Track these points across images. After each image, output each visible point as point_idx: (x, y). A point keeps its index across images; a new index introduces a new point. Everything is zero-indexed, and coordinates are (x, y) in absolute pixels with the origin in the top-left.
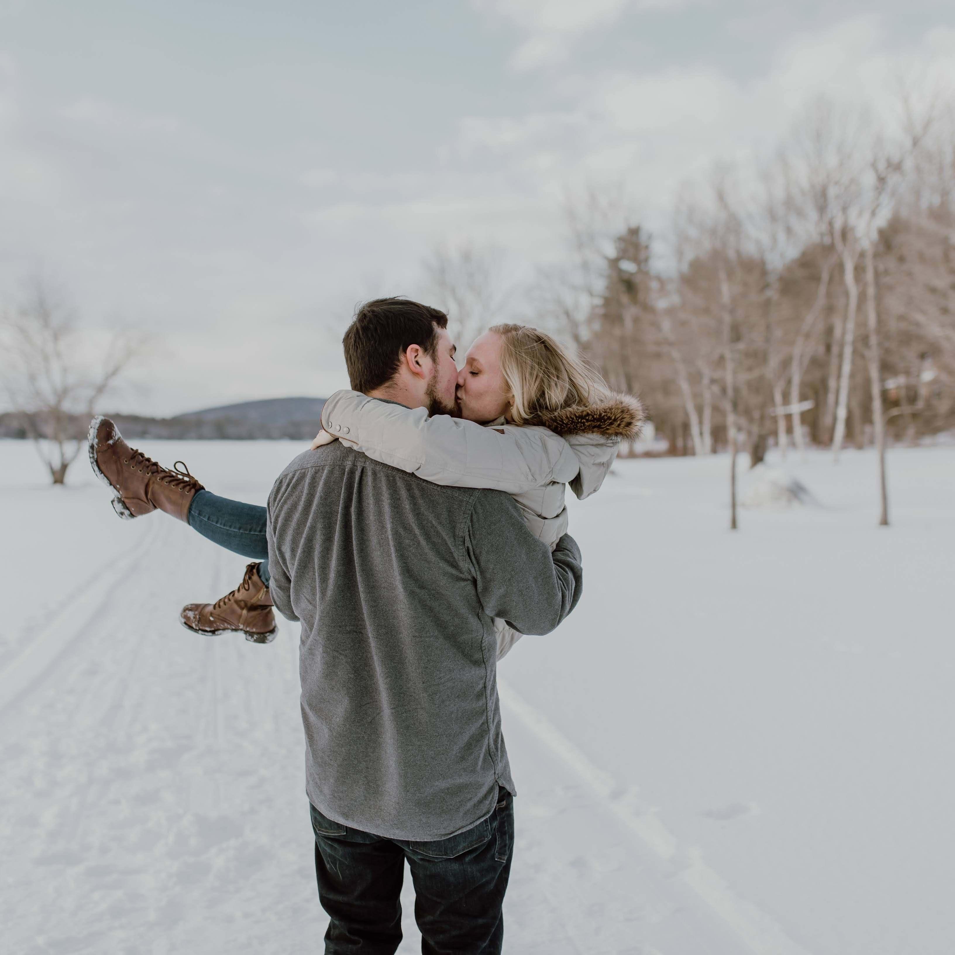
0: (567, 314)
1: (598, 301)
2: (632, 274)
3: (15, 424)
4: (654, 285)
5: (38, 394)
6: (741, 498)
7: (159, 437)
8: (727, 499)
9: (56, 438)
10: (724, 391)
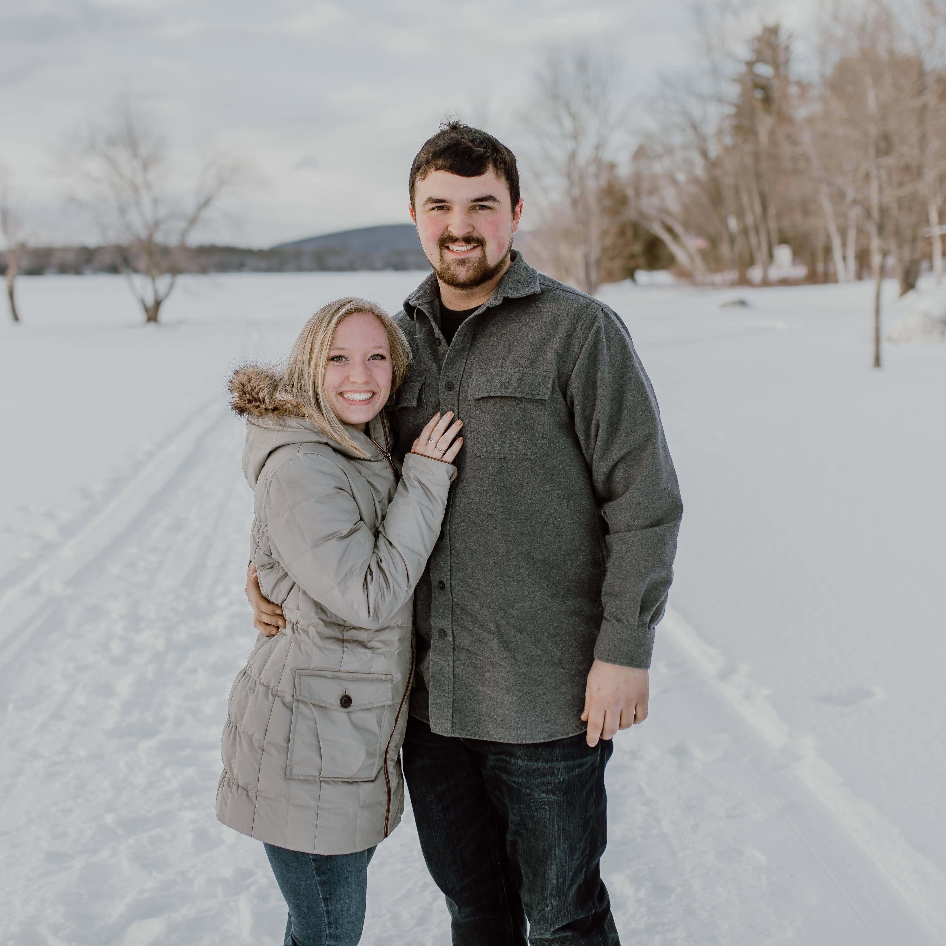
0: (694, 127)
1: (730, 110)
2: (768, 79)
3: (107, 259)
4: (794, 90)
5: (129, 227)
6: (885, 332)
7: (257, 270)
8: (870, 333)
9: (147, 272)
10: (868, 214)
